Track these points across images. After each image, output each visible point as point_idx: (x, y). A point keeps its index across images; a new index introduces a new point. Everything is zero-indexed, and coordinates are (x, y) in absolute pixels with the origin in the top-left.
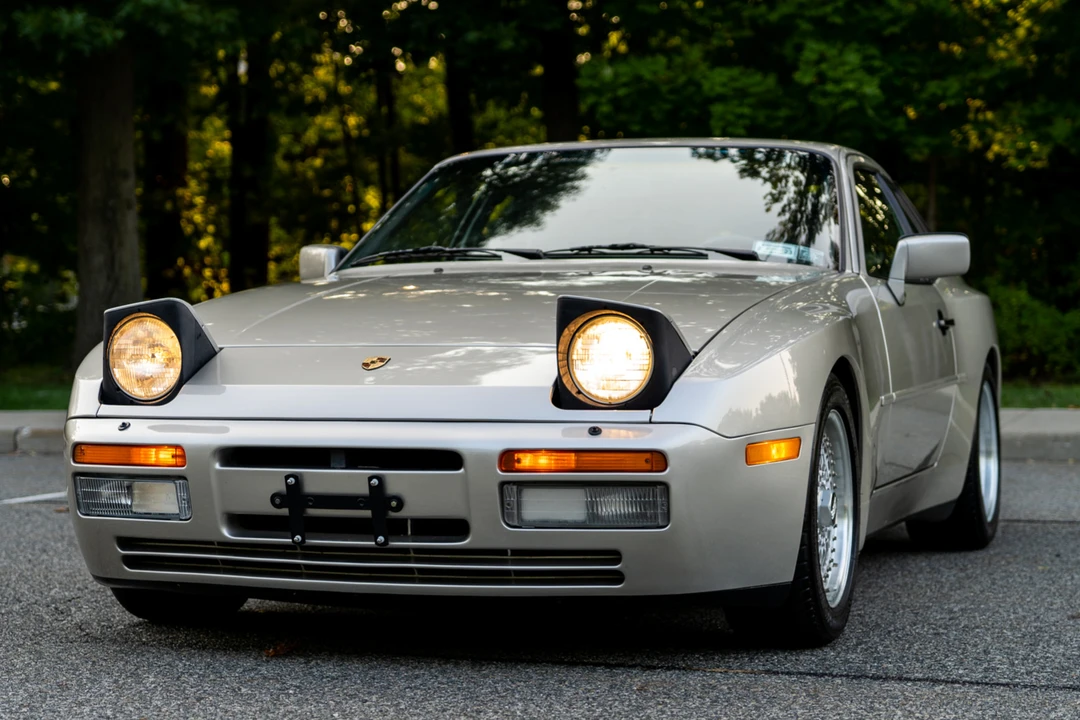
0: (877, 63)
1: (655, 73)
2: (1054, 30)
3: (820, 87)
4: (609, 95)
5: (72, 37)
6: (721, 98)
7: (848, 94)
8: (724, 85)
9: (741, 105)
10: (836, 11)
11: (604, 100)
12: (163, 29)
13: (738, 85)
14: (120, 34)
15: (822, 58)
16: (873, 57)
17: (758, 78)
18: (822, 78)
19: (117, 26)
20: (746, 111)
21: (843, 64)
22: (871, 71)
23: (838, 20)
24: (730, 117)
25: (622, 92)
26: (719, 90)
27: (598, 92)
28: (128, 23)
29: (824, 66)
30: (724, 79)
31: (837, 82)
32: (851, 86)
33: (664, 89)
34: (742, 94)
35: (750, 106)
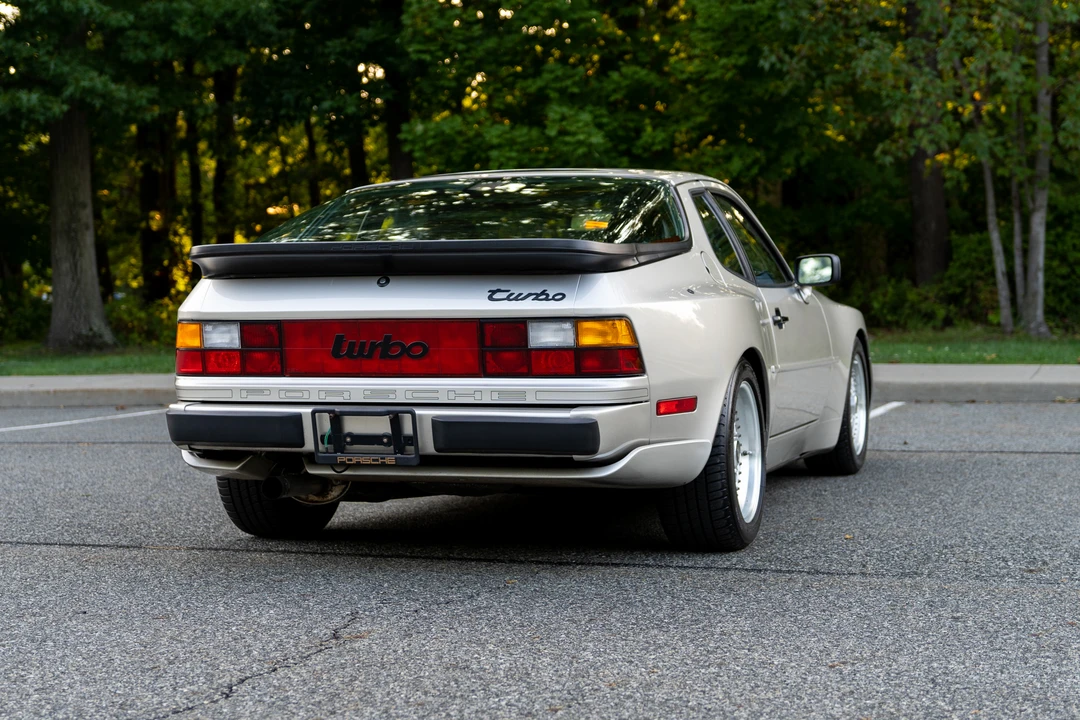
0: (605, 120)
1: (453, 128)
2: (726, 96)
3: (561, 138)
4: (421, 145)
5: (31, 111)
6: (499, 147)
7: (580, 143)
8: (499, 136)
9: (511, 150)
10: (575, 84)
11: (417, 148)
12: (98, 103)
13: (508, 136)
14: (65, 108)
15: (563, 118)
16: (601, 116)
17: (525, 130)
18: (563, 132)
19: (63, 102)
20: (514, 154)
21: (578, 121)
22: (600, 126)
23: (576, 90)
24: (502, 159)
25: (429, 142)
26: (495, 141)
27: (413, 142)
28: (70, 100)
29: (564, 123)
30: (499, 132)
31: (574, 134)
32: (581, 137)
33: (460, 139)
34: (512, 143)
35: (518, 151)
